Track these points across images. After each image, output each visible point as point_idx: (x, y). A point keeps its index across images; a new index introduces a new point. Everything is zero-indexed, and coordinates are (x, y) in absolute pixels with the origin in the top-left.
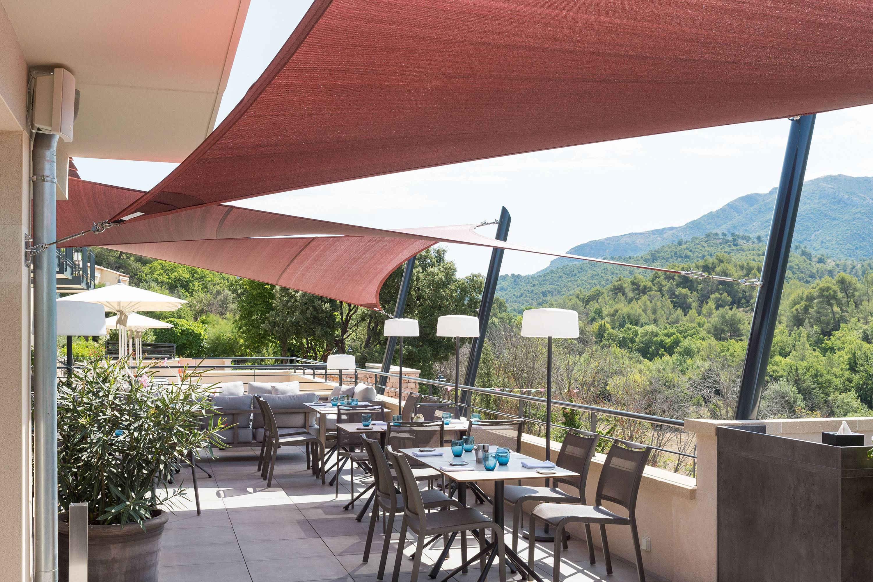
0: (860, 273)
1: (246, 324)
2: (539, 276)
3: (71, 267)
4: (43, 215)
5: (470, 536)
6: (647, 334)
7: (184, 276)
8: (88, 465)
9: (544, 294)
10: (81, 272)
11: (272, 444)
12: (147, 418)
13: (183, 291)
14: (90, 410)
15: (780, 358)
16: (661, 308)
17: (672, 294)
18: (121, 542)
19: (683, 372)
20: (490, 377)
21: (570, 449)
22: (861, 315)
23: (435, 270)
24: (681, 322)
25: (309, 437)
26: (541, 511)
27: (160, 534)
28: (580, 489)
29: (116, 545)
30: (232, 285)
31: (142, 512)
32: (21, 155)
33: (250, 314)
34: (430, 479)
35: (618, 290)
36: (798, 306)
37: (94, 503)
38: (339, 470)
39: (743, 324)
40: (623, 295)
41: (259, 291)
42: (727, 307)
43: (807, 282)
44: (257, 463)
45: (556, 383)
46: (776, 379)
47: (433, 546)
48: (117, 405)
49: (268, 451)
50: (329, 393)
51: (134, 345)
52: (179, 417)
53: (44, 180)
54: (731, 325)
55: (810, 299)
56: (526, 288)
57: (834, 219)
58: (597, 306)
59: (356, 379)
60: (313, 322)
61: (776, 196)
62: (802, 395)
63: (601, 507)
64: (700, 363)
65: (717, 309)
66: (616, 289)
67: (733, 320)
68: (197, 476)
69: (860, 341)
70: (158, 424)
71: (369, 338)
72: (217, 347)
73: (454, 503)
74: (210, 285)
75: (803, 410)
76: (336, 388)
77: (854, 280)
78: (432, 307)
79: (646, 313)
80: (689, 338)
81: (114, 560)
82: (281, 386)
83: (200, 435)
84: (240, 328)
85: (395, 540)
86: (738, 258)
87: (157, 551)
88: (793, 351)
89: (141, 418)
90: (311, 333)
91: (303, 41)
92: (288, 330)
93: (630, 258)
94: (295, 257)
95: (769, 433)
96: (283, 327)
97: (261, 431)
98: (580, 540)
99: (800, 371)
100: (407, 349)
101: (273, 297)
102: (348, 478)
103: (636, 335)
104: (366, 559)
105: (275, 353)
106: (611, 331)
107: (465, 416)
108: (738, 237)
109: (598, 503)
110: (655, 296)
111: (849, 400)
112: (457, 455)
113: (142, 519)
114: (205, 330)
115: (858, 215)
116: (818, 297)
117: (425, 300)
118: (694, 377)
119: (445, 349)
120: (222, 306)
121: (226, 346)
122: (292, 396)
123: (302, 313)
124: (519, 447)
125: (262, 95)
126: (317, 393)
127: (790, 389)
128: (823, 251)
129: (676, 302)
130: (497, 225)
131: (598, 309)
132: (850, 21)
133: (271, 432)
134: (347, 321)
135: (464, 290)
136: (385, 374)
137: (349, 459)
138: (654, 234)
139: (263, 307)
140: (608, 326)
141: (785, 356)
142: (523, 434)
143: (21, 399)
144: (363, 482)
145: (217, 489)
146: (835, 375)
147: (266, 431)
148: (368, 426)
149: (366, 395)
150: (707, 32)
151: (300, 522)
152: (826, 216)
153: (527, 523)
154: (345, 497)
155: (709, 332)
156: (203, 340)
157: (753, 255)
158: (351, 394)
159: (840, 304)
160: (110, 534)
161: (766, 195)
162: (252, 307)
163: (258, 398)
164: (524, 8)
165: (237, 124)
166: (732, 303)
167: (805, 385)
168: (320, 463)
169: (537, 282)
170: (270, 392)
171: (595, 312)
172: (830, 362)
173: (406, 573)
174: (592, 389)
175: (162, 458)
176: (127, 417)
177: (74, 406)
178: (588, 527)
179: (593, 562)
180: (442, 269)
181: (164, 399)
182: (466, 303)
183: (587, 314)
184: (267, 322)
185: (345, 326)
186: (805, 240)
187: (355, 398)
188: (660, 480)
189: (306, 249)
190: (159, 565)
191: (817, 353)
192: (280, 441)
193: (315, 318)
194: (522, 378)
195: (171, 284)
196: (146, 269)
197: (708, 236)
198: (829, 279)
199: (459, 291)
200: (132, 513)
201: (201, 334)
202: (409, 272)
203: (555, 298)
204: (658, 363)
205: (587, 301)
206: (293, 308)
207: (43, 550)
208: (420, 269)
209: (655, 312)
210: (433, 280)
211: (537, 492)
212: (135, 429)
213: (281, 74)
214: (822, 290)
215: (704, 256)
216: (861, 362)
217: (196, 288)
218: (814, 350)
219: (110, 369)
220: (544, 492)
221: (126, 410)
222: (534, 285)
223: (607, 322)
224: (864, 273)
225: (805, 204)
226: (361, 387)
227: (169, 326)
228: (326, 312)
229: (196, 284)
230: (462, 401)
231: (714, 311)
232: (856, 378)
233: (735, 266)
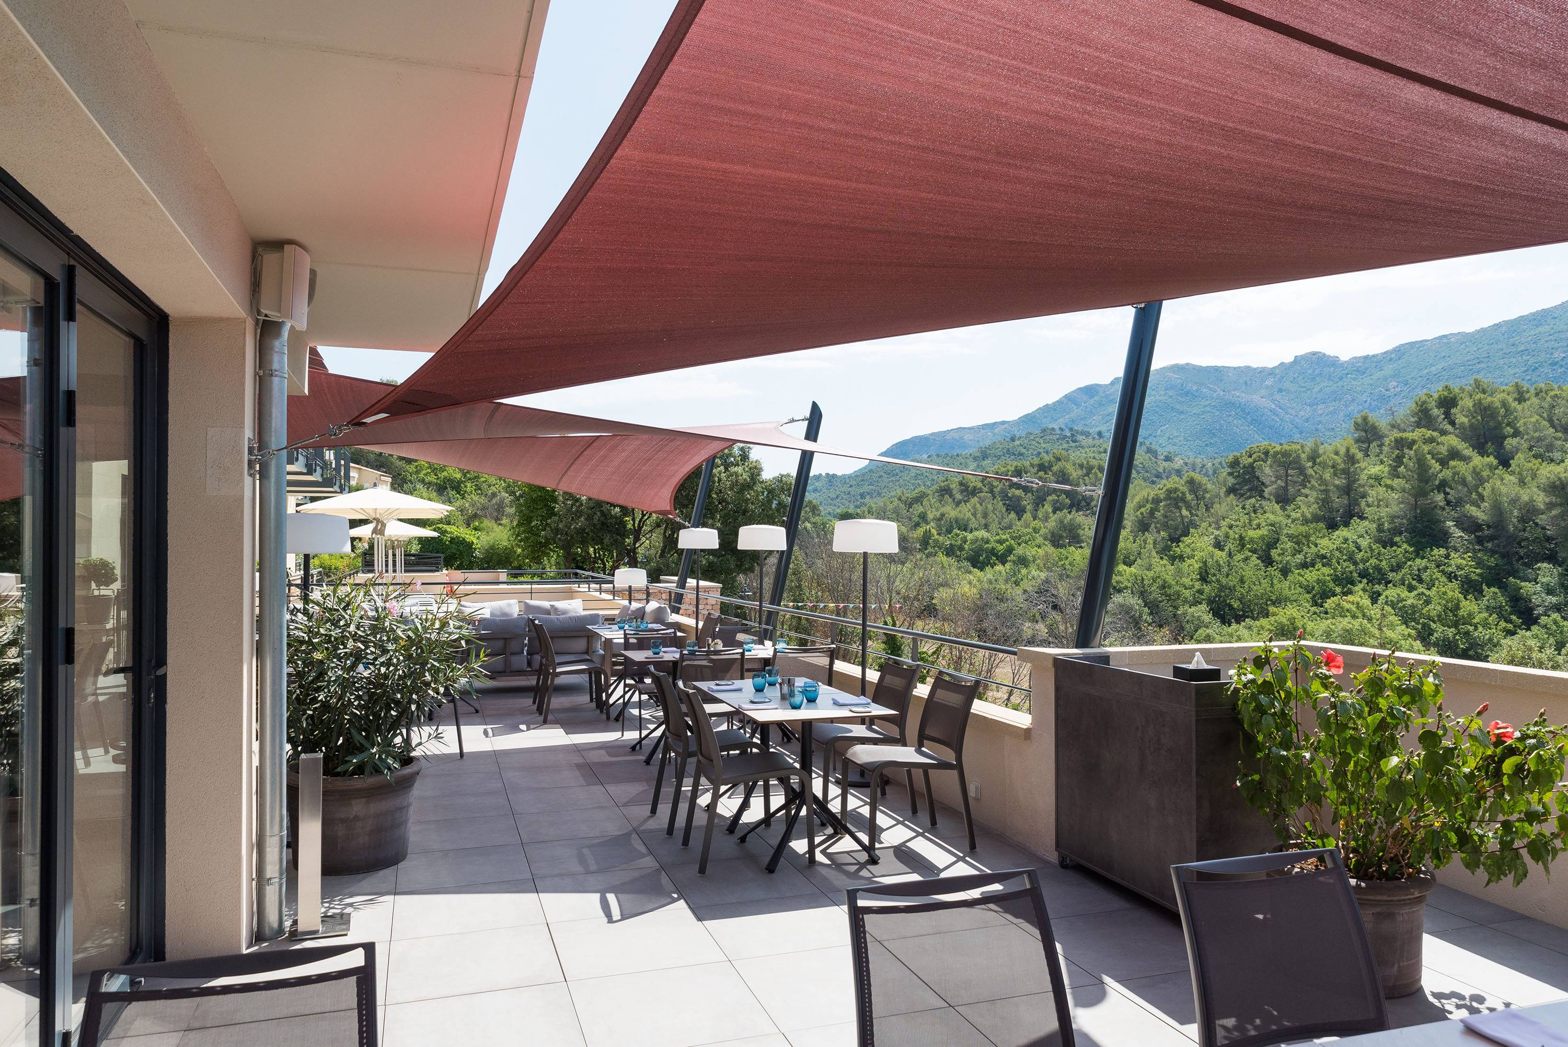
0: (1211, 472)
1: (524, 532)
2: (857, 476)
3: (322, 468)
4: (270, 416)
5: (773, 782)
6: (977, 540)
7: (455, 475)
8: (325, 706)
9: (862, 496)
10: (334, 473)
11: (549, 673)
12: (396, 651)
13: (454, 492)
14: (329, 642)
15: (1125, 567)
16: (993, 511)
17: (1005, 497)
18: (365, 797)
19: (1017, 583)
20: (801, 590)
21: (889, 678)
22: (1212, 520)
23: (739, 469)
24: (1014, 527)
25: (592, 666)
26: (855, 754)
27: (412, 785)
28: (899, 727)
29: (358, 800)
30: (509, 486)
31: (390, 761)
32: (244, 345)
33: (529, 520)
34: (729, 716)
35: (945, 491)
36: (1143, 510)
37: (333, 751)
38: (625, 704)
39: (1084, 529)
40: (950, 497)
41: (539, 494)
42: (1065, 511)
43: (1153, 482)
44: (532, 694)
45: (876, 596)
46: (1119, 591)
47: (732, 794)
48: (361, 636)
49: (545, 680)
50: (617, 612)
51: (394, 555)
52: (434, 648)
53: (272, 375)
54: (1070, 531)
55: (1157, 501)
56: (842, 489)
57: (1182, 413)
58: (921, 509)
59: (648, 596)
60: (601, 529)
61: (1119, 387)
62: (1149, 608)
63: (923, 749)
64: (1034, 573)
65: (1054, 512)
66: (942, 490)
67: (1071, 525)
68: (460, 710)
69: (1211, 548)
70: (409, 657)
71: (665, 547)
72: (491, 557)
73: (755, 745)
74: (485, 486)
75: (1150, 628)
76: (625, 607)
77: (1204, 480)
79: (975, 517)
80: (1024, 545)
81: (356, 818)
82: (561, 605)
83: (459, 669)
84: (518, 535)
85: (687, 788)
86: (1077, 456)
87: (409, 805)
88: (1139, 561)
89: (388, 651)
90: (599, 541)
91: (570, 217)
92: (572, 537)
93: (958, 455)
94: (578, 458)
95: (1113, 665)
96: (566, 534)
97: (537, 658)
98: (900, 785)
99: (1146, 582)
100: (707, 560)
101: (555, 500)
102: (635, 712)
103: (965, 542)
104: (654, 811)
105: (558, 564)
106: (937, 537)
107: (770, 639)
108: (1077, 432)
109: (920, 745)
110: (985, 498)
111: (1200, 614)
112: (759, 690)
113: (389, 769)
114: (478, 538)
115: (1208, 409)
116: (1165, 499)
117: (728, 503)
118: (1029, 589)
119: (748, 561)
120: (498, 510)
121: (502, 556)
122: (574, 617)
123: (590, 518)
124: (831, 678)
125: (524, 279)
126: (601, 613)
127: (1135, 602)
128: (1171, 448)
129: (1009, 505)
130: (807, 422)
131: (922, 512)
132: (1202, 200)
133: (547, 660)
134: (640, 528)
135: (771, 491)
136: (680, 591)
137: (637, 693)
138: (983, 429)
139: (544, 512)
140: (934, 531)
141: (1129, 565)
142: (836, 661)
143: (242, 633)
144: (654, 717)
145: (485, 727)
146: (1185, 586)
147: (542, 658)
148: (658, 654)
149: (659, 616)
150: (1039, 211)
151: (579, 766)
152: (1173, 409)
153: (839, 766)
154: (632, 735)
155: (1045, 539)
156: (475, 549)
157: (1094, 452)
158: (640, 614)
159: (1189, 507)
160: (352, 787)
161: (1107, 386)
162: (532, 512)
163: (533, 621)
164: (828, 182)
165: (495, 312)
166: (1071, 506)
167: (1152, 597)
168: (604, 695)
169: (854, 483)
170: (548, 612)
171: (919, 516)
172: (1179, 571)
173: (699, 827)
174: (916, 603)
175: (414, 696)
176: (373, 650)
177: (309, 638)
178: (909, 772)
179: (915, 811)
180: (747, 469)
181: (417, 628)
182: (774, 506)
183: (910, 519)
184: (548, 529)
185: (637, 534)
186: (1150, 435)
187: (647, 618)
188: (990, 717)
189: (590, 449)
190: (411, 821)
191: (1165, 562)
192: (558, 670)
193: (603, 524)
194: (838, 592)
195: (440, 485)
196: (412, 468)
197: (1044, 431)
198: (1177, 479)
199: (765, 494)
200: (377, 762)
201: (473, 542)
202: (708, 472)
203: (875, 500)
204: (989, 573)
205: (910, 504)
206: (579, 514)
207: (268, 810)
208: (722, 468)
209: (985, 515)
210: (737, 481)
211: (851, 731)
212: (382, 664)
213: (546, 254)
214: (1169, 491)
215: (1039, 453)
216: (1212, 571)
217: (468, 489)
218: (1162, 558)
219: (353, 594)
220: (859, 731)
221: (373, 642)
222: (851, 486)
223: (932, 527)
224: (1215, 472)
225: (1150, 395)
226: (653, 605)
227: (435, 534)
228: (616, 518)
229: (469, 485)
230: (767, 623)
231: (1051, 515)
232: (1207, 589)
233: (1074, 465)
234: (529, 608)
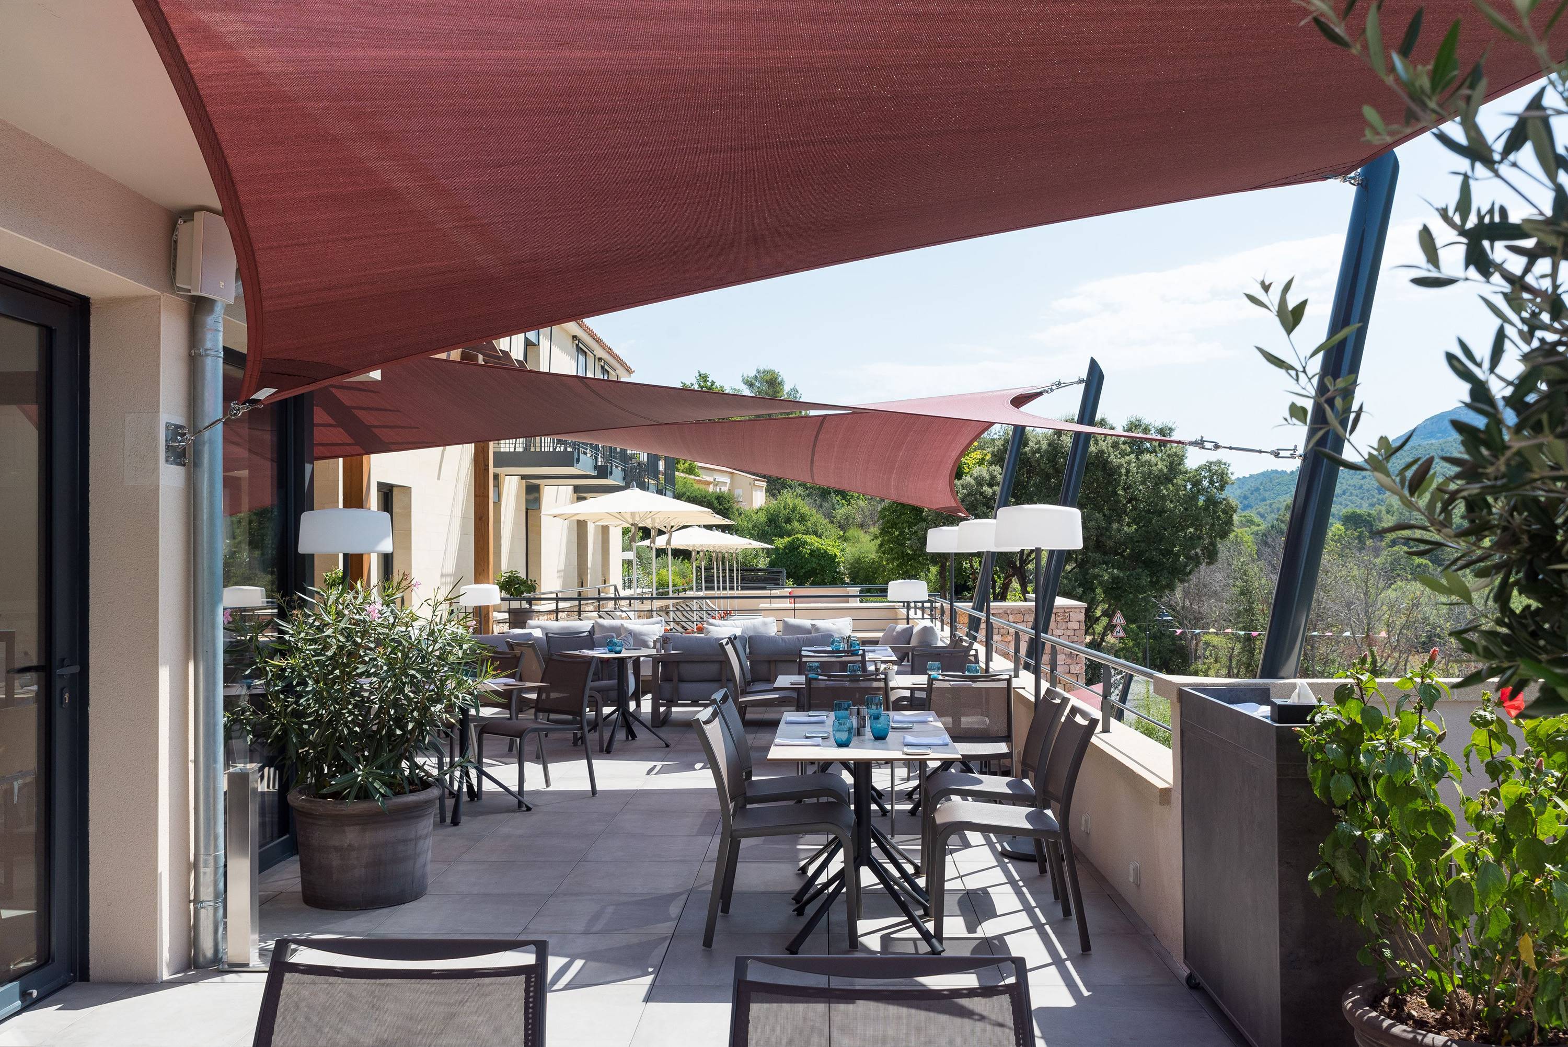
1: (888, 542)
4: (202, 399)
8: (319, 720)
18: (359, 824)
23: (1155, 458)
29: (352, 827)
31: (377, 786)
32: (159, 324)
50: (880, 635)
53: (203, 355)
72: (858, 572)
76: (891, 627)
78: (1148, 512)
82: (826, 624)
84: (882, 546)
94: (815, 444)
109: (1045, 805)
113: (381, 794)
114: (842, 550)
119: (1169, 573)
121: (869, 571)
135: (1196, 484)
143: (157, 633)
156: (839, 563)
160: (343, 812)
170: (809, 632)
180: (1165, 456)
187: (914, 641)
189: (823, 432)
199: (1189, 487)
201: (836, 555)
207: (201, 827)
210: (1150, 473)
226: (920, 625)
234: (788, 628)
